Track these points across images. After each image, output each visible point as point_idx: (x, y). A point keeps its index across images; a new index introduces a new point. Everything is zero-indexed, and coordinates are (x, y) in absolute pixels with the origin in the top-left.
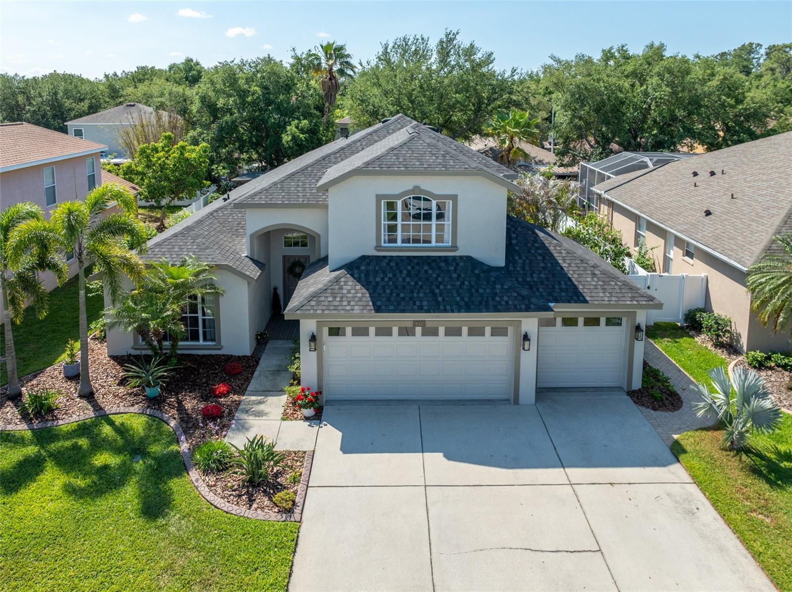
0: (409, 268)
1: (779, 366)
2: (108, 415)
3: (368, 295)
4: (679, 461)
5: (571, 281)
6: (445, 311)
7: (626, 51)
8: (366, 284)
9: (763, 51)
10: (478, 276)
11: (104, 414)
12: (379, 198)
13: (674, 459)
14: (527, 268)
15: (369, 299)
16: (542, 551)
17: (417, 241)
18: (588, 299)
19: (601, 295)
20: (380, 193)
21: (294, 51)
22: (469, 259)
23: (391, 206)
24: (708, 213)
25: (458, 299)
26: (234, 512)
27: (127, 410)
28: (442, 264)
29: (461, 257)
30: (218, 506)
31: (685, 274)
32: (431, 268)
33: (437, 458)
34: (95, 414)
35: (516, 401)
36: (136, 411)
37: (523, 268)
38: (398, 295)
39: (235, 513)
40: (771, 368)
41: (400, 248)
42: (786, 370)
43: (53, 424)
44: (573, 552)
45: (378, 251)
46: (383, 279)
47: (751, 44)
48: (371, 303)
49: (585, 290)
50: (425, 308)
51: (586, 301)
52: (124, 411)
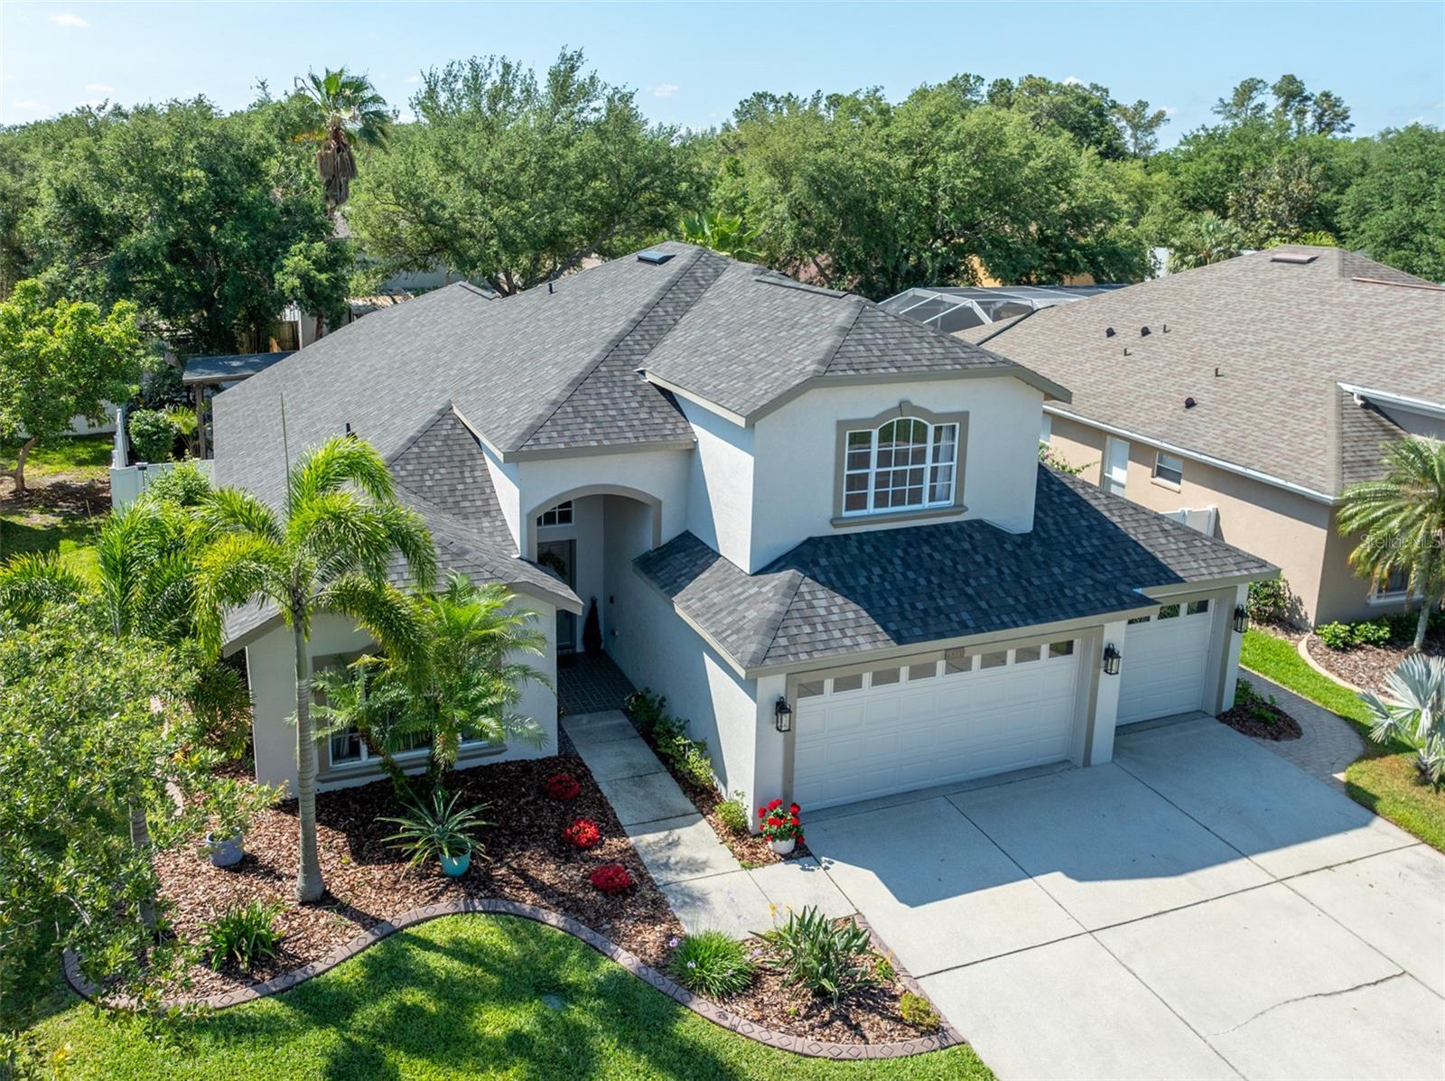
0: (900, 553)
1: (1368, 641)
2: (401, 929)
3: (864, 614)
4: (1376, 813)
5: (1140, 546)
6: (1004, 626)
7: (880, 99)
8: (850, 593)
9: (984, 90)
10: (1013, 553)
11: (390, 930)
12: (841, 425)
13: (1368, 813)
14: (1066, 532)
15: (872, 621)
16: (1339, 993)
17: (898, 500)
18: (1181, 574)
19: (1194, 565)
20: (842, 417)
21: (264, 89)
22: (980, 525)
23: (861, 439)
24: (1190, 404)
25: (1011, 601)
26: (844, 1055)
27: (430, 911)
28: (948, 540)
29: (969, 523)
30: (806, 1051)
31: (1186, 510)
32: (935, 549)
33: (1056, 881)
34: (373, 933)
35: (1087, 762)
36: (451, 909)
37: (1060, 531)
38: (913, 606)
39: (848, 1056)
40: (1359, 648)
41: (875, 517)
42: (1379, 647)
43: (305, 972)
44: (1375, 983)
45: (835, 526)
46: (869, 579)
47: (967, 77)
48: (879, 628)
49: (1169, 560)
50: (971, 624)
51: (1180, 580)
52: (425, 916)
